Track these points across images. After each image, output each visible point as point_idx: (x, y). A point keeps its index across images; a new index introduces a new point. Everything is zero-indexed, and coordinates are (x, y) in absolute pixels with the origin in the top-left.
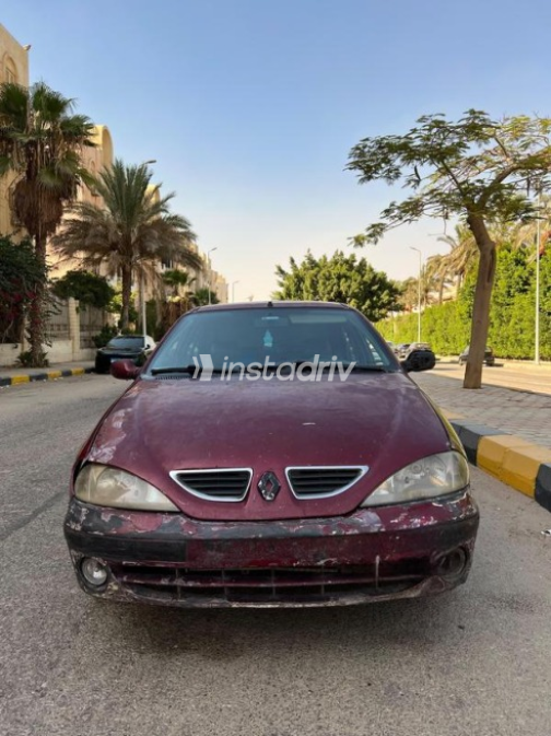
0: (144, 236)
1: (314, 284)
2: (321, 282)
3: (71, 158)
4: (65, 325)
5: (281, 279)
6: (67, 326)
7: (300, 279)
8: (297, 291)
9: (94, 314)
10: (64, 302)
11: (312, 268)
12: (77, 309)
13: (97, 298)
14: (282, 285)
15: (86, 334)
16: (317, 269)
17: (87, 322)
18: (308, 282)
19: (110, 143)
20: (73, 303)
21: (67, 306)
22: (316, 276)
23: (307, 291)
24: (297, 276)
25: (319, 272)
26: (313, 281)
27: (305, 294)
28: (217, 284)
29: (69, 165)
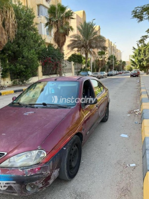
0: (91, 42)
1: (145, 51)
2: (147, 51)
3: (67, 23)
4: (70, 69)
5: (134, 51)
6: (71, 69)
7: (140, 50)
8: (139, 54)
9: (79, 65)
10: (70, 63)
11: (145, 46)
12: (74, 65)
13: (79, 61)
14: (134, 52)
15: (76, 71)
16: (146, 46)
17: (76, 68)
18: (142, 51)
19: (85, 15)
20: (73, 63)
21: (71, 64)
22: (145, 49)
23: (142, 54)
24: (139, 49)
25: (146, 48)
26: (144, 51)
27: (141, 55)
28: (118, 53)
29: (67, 26)
